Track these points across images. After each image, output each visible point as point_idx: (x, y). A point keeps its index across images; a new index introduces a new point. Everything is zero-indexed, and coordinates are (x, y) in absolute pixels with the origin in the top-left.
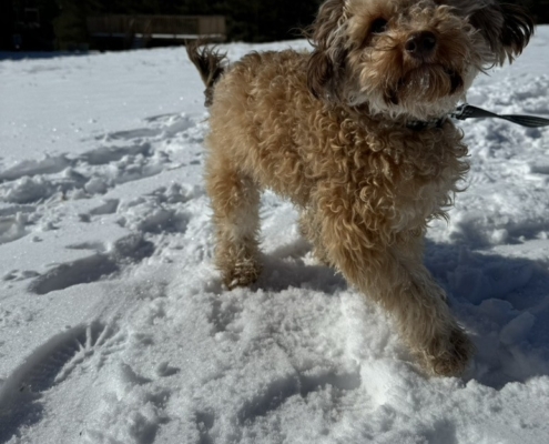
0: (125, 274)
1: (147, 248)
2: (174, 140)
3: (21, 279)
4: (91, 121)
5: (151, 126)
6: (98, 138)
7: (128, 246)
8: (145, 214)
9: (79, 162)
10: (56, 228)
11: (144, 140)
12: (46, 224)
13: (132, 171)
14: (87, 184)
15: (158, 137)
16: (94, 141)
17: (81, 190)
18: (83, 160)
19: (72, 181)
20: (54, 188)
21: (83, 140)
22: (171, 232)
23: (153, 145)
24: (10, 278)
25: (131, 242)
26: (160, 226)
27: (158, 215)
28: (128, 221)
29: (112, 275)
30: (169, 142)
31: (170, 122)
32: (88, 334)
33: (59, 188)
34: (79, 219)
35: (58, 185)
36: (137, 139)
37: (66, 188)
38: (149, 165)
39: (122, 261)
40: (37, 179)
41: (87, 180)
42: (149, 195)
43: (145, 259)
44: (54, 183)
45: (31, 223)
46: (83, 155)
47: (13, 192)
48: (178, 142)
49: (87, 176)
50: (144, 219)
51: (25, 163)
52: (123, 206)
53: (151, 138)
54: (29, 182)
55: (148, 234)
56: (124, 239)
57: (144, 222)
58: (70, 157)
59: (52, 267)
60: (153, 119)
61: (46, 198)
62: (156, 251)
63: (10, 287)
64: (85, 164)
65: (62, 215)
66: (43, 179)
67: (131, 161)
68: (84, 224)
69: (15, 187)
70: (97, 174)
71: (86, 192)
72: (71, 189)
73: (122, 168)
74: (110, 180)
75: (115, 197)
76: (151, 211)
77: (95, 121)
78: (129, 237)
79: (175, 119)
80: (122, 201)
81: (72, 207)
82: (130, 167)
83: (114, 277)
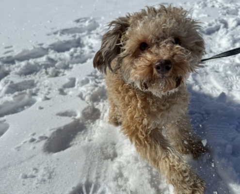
0: (89, 131)
1: (97, 113)
2: (92, 36)
3: (38, 141)
4: (49, 22)
5: (78, 25)
6: (55, 33)
7: (88, 113)
8: (92, 91)
9: (50, 50)
10: (48, 99)
11: (78, 35)
12: (43, 96)
13: (77, 57)
14: (57, 65)
15: (84, 34)
16: (53, 35)
17: (54, 68)
18: (52, 49)
19: (49, 63)
20: (41, 66)
21: (48, 35)
22: (105, 99)
23: (82, 38)
24: (33, 140)
25: (89, 111)
26: (99, 97)
27: (98, 90)
28: (84, 95)
29: (83, 132)
30: (90, 37)
31: (87, 24)
32: (84, 190)
33: (43, 66)
34: (58, 92)
35: (42, 65)
36: (73, 35)
37: (46, 66)
38: (84, 54)
39: (86, 122)
40: (32, 61)
41: (56, 62)
42: (89, 76)
43: (97, 121)
44: (40, 64)
45: (35, 94)
46: (51, 45)
47: (21, 69)
48: (94, 38)
49: (56, 60)
50: (92, 93)
51: (24, 51)
52: (78, 83)
53: (80, 34)
54: (28, 64)
55: (95, 103)
56: (85, 109)
57: (92, 95)
58: (45, 46)
59: (52, 131)
60: (78, 21)
61: (37, 71)
62: (102, 115)
63: (34, 148)
64: (52, 51)
65: (50, 89)
66: (35, 62)
67: (75, 51)
68: (62, 96)
69: (22, 67)
70: (60, 59)
71: (56, 68)
72: (49, 67)
73: (72, 55)
74: (67, 62)
75: (73, 76)
76: (94, 89)
77: (51, 22)
78: (88, 107)
79: (89, 22)
80: (77, 80)
81: (53, 83)
82: (75, 55)
83: (84, 133)
